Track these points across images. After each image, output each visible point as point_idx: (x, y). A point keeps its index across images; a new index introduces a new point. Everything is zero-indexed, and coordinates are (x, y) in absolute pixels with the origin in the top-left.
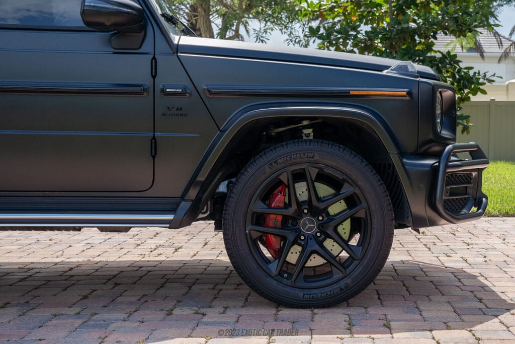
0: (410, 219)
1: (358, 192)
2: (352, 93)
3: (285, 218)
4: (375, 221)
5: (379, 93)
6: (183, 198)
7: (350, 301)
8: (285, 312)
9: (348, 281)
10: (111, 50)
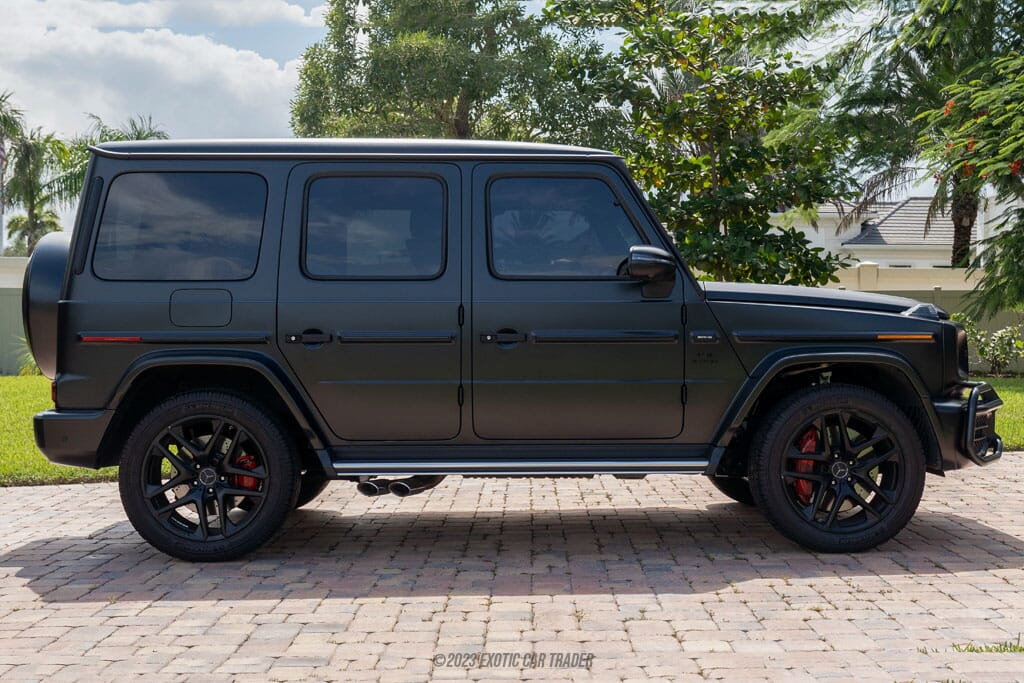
0: (939, 462)
1: (891, 436)
2: (879, 337)
3: (817, 463)
4: (908, 466)
5: (905, 337)
6: (714, 444)
7: (879, 547)
8: (822, 556)
9: (883, 525)
10: (640, 298)
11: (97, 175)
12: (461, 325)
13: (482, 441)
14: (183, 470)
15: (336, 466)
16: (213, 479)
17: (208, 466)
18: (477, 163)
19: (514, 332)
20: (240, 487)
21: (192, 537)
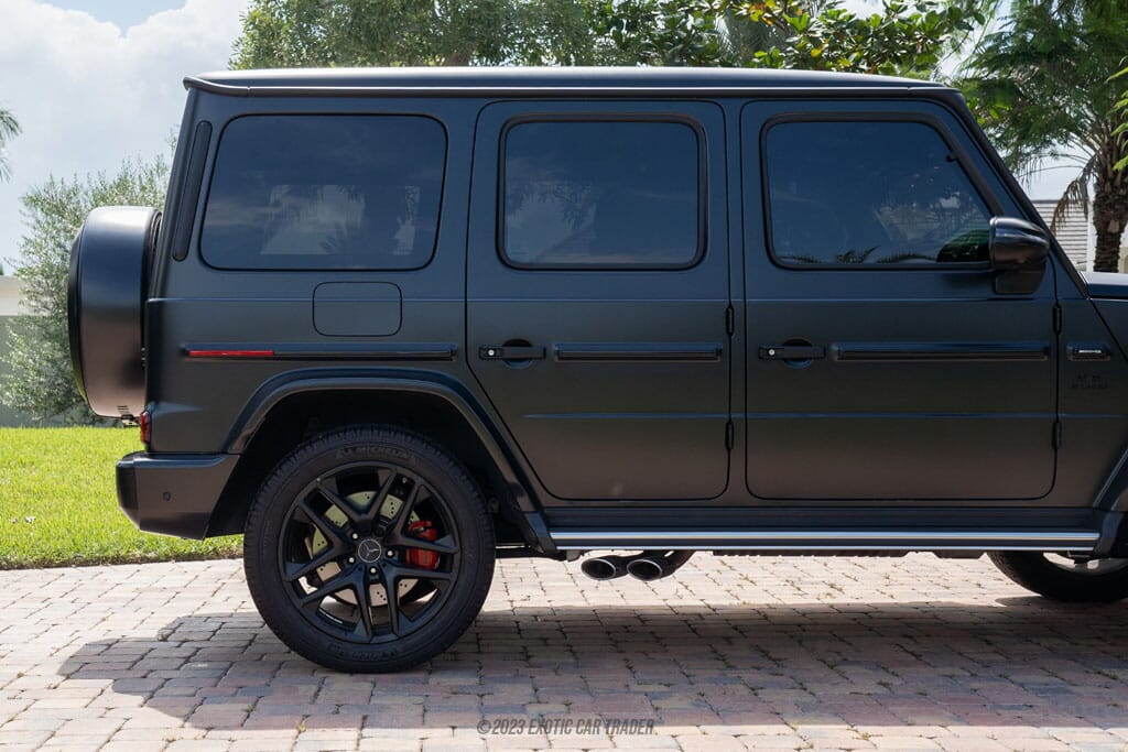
10: (988, 293)
11: (200, 118)
12: (730, 334)
13: (756, 502)
14: (336, 540)
15: (555, 536)
16: (376, 554)
17: (370, 536)
18: (744, 101)
19: (806, 344)
20: (414, 565)
21: (349, 637)
